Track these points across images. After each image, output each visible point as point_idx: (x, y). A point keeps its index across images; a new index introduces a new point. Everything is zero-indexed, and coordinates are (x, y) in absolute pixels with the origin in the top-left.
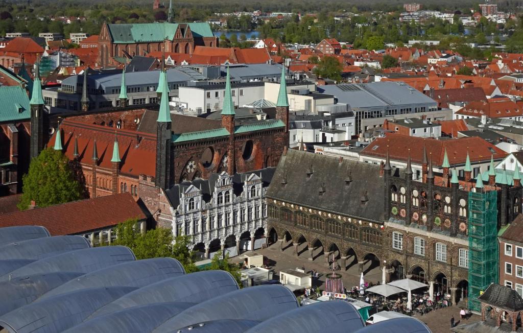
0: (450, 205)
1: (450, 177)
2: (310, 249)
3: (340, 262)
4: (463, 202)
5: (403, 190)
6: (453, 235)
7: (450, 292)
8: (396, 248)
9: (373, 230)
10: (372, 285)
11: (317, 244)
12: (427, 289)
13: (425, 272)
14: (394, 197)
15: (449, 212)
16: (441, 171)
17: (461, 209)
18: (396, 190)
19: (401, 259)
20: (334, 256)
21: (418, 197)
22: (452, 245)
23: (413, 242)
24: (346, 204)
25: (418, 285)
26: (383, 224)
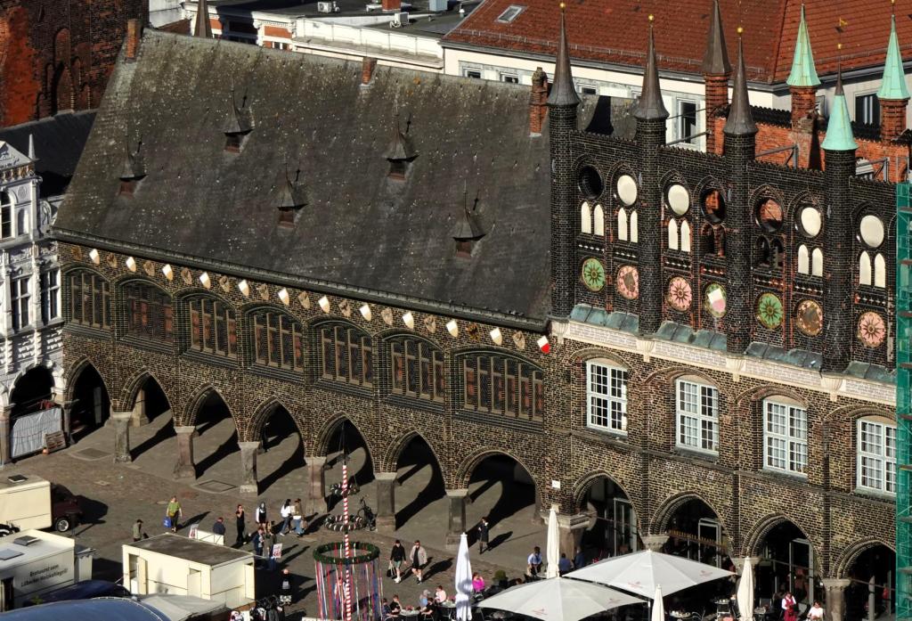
0: (820, 241)
1: (820, 125)
2: (248, 446)
3: (369, 494)
4: (872, 229)
5: (627, 188)
6: (835, 364)
7: (820, 597)
8: (601, 427)
9: (506, 358)
10: (504, 583)
11: (276, 425)
12: (727, 587)
13: (721, 522)
14: (592, 219)
15: (818, 270)
16: (785, 103)
17: (865, 257)
18: (598, 188)
19: (621, 471)
20: (345, 471)
21: (687, 216)
22: (829, 405)
23: (670, 401)
24: (394, 254)
25: (690, 573)
26: (546, 331)
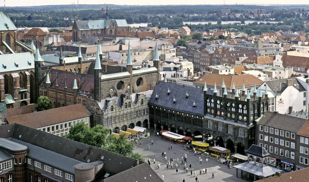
0: (234, 107)
4: (240, 106)
5: (213, 101)
6: (236, 122)
8: (209, 128)
9: (199, 120)
14: (208, 104)
17: (240, 109)
21: (219, 104)
22: (235, 126)
23: (217, 125)
26: (203, 117)
